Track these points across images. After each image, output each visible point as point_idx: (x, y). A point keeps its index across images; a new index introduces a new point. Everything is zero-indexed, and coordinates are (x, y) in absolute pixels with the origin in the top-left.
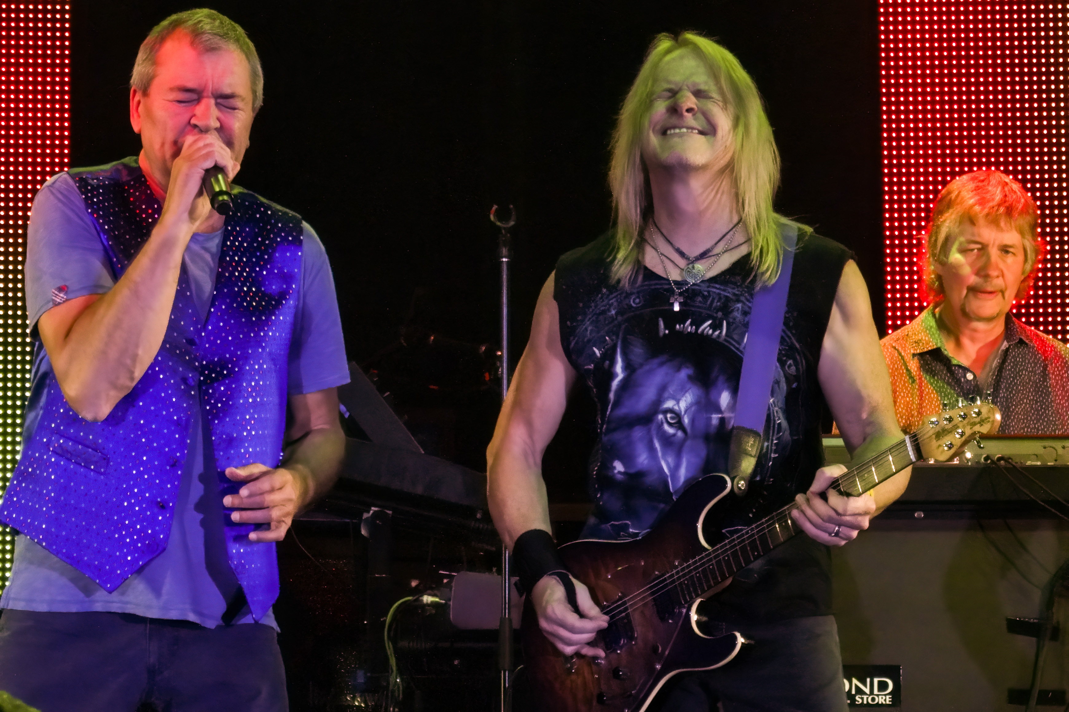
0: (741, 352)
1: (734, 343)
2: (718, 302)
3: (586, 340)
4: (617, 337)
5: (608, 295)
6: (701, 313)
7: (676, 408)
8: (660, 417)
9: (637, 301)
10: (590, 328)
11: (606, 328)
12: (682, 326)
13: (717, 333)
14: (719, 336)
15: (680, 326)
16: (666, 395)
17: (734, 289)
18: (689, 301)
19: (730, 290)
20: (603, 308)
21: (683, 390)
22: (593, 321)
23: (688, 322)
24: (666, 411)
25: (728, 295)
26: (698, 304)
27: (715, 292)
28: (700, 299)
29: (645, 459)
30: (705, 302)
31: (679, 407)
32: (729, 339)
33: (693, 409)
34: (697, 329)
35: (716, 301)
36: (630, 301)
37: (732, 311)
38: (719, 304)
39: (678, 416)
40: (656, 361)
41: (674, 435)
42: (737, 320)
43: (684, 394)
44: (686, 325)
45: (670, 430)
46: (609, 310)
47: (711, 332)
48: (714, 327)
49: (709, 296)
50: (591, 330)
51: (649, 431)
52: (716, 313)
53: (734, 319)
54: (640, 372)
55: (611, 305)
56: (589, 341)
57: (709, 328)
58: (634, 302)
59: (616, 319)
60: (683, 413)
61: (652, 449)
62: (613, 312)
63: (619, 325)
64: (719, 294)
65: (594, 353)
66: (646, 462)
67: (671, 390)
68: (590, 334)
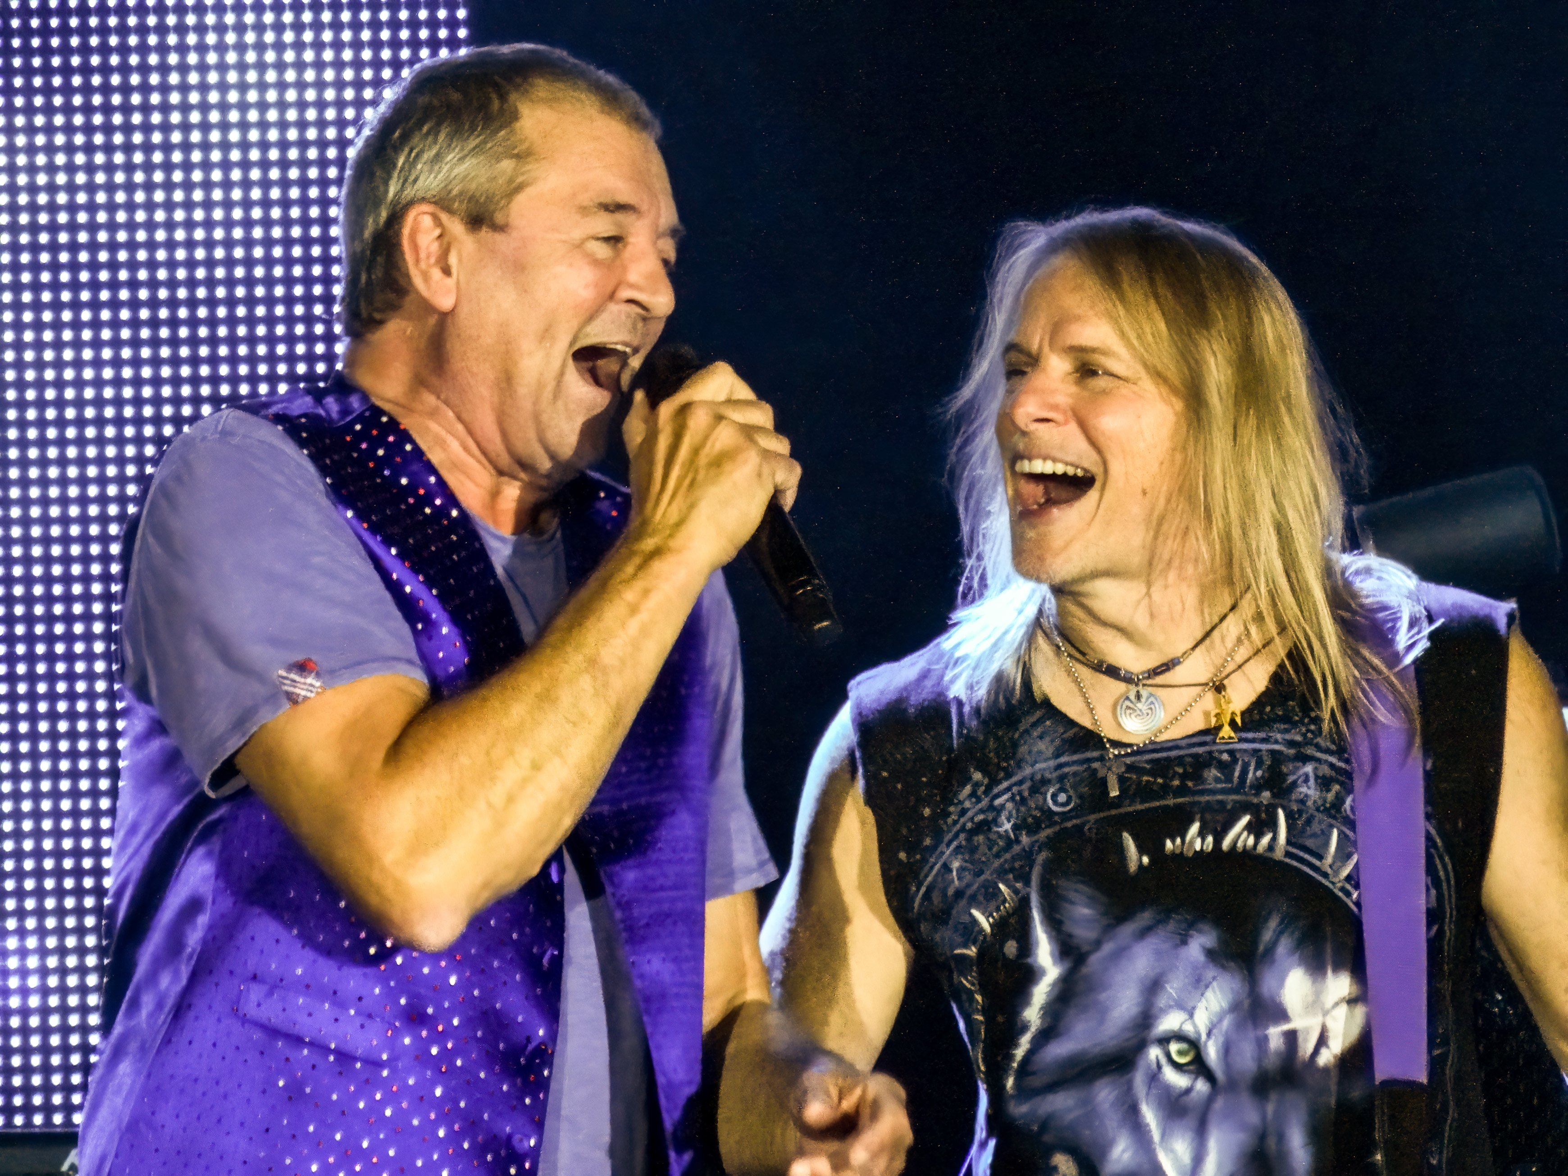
0: (1325, 875)
1: (1307, 857)
2: (1256, 770)
3: (951, 891)
4: (1027, 883)
5: (989, 789)
6: (1222, 803)
7: (1188, 1028)
8: (1154, 1053)
9: (1062, 797)
10: (956, 865)
11: (997, 863)
12: (1178, 841)
13: (1266, 840)
14: (1271, 847)
15: (1173, 842)
16: (1162, 1001)
17: (1286, 731)
18: (1190, 784)
19: (1279, 736)
20: (981, 817)
21: (1199, 984)
22: (959, 847)
23: (1195, 828)
24: (1164, 1041)
25: (1277, 747)
26: (1213, 786)
27: (1245, 751)
28: (1213, 773)
29: (1124, 1151)
30: (1229, 778)
31: (1195, 1026)
32: (1295, 851)
33: (1226, 1023)
34: (1218, 842)
35: (1252, 768)
36: (1045, 799)
37: (1294, 784)
38: (1259, 773)
39: (1194, 1045)
40: (1128, 929)
41: (1188, 1091)
42: (1310, 803)
43: (1202, 995)
44: (1188, 838)
45: (1177, 1080)
46: (995, 822)
47: (1251, 841)
48: (1256, 829)
49: (1235, 761)
50: (961, 869)
51: (1129, 1088)
52: (1257, 794)
53: (1302, 802)
54: (1095, 959)
55: (999, 810)
56: (959, 894)
57: (1245, 834)
58: (1055, 802)
59: (1018, 841)
60: (1204, 1037)
61: (1138, 1129)
62: (1008, 826)
63: (1028, 856)
64: (1256, 751)
65: (975, 921)
66: (1127, 1156)
67: (1172, 989)
68: (960, 878)
